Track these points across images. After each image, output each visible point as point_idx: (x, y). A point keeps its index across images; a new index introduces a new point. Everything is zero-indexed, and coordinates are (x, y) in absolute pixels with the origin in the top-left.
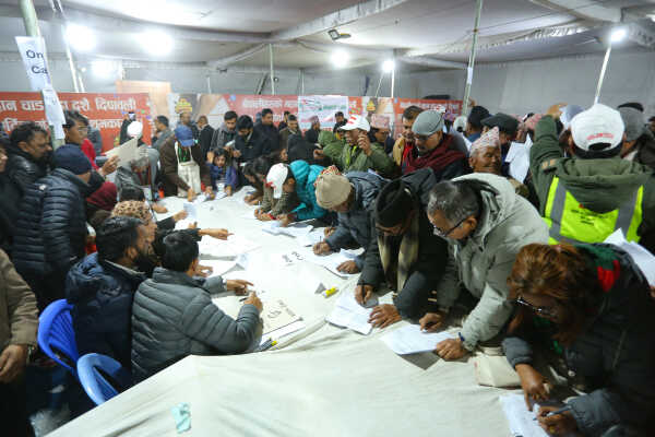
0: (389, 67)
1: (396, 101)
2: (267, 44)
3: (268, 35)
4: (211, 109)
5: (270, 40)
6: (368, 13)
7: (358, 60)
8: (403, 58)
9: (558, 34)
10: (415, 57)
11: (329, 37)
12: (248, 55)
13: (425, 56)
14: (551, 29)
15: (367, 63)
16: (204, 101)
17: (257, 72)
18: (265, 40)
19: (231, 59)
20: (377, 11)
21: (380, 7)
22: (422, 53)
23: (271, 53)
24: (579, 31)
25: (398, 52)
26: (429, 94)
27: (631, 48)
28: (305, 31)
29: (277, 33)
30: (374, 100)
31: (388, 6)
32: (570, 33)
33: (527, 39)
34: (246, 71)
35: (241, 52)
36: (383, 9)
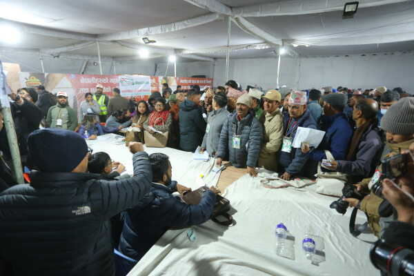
0: (172, 59)
1: (178, 78)
2: (95, 42)
3: (96, 36)
4: (56, 84)
5: (97, 39)
6: (167, 31)
7: (155, 54)
8: (181, 54)
9: (258, 48)
10: (188, 54)
11: (142, 42)
12: (78, 47)
13: (192, 54)
14: (255, 45)
15: (159, 56)
16: (51, 78)
17: (80, 58)
18: (94, 39)
19: (64, 49)
20: (173, 30)
21: (175, 28)
22: (191, 52)
23: (98, 47)
24: (267, 47)
25: (177, 51)
26: (194, 75)
27: (287, 56)
28: (124, 36)
29: (103, 35)
30: (165, 79)
31: (180, 28)
32: (263, 48)
33: (245, 49)
34: (72, 57)
35: (73, 44)
36: (176, 29)
